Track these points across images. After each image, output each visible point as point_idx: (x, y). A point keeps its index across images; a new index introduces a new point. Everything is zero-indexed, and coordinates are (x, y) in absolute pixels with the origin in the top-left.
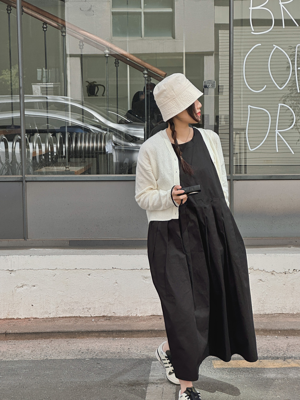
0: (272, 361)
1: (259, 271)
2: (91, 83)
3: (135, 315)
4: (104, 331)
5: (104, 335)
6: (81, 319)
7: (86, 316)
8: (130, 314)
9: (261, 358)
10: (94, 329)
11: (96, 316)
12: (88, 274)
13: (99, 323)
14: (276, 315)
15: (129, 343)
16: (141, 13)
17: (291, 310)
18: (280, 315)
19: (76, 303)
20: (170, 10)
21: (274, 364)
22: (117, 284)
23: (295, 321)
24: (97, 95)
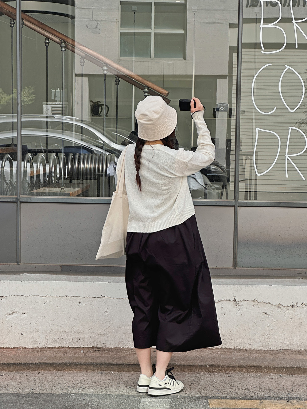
0: (275, 401)
1: (264, 303)
2: (95, 102)
3: (127, 347)
4: (92, 364)
5: (92, 367)
6: (70, 350)
7: (76, 347)
8: (121, 346)
9: (262, 398)
10: (83, 361)
11: (85, 347)
12: (79, 301)
13: (88, 355)
14: (282, 351)
15: (118, 377)
16: (150, 33)
17: (298, 346)
18: (286, 351)
19: (66, 332)
20: (182, 31)
21: (276, 405)
22: (107, 313)
23: (303, 358)
24: (101, 115)
